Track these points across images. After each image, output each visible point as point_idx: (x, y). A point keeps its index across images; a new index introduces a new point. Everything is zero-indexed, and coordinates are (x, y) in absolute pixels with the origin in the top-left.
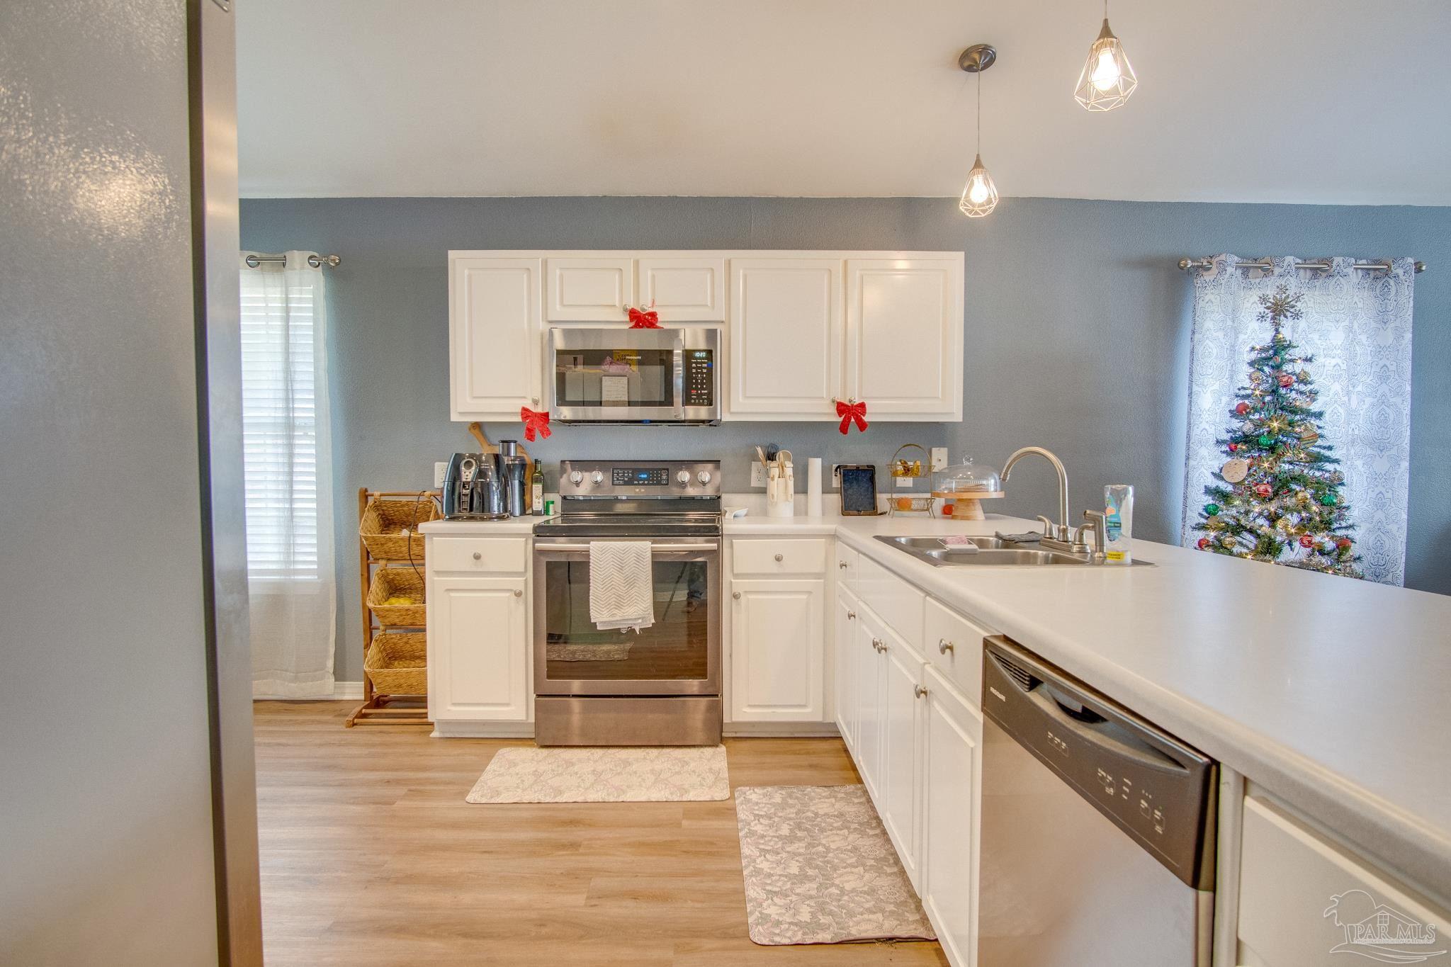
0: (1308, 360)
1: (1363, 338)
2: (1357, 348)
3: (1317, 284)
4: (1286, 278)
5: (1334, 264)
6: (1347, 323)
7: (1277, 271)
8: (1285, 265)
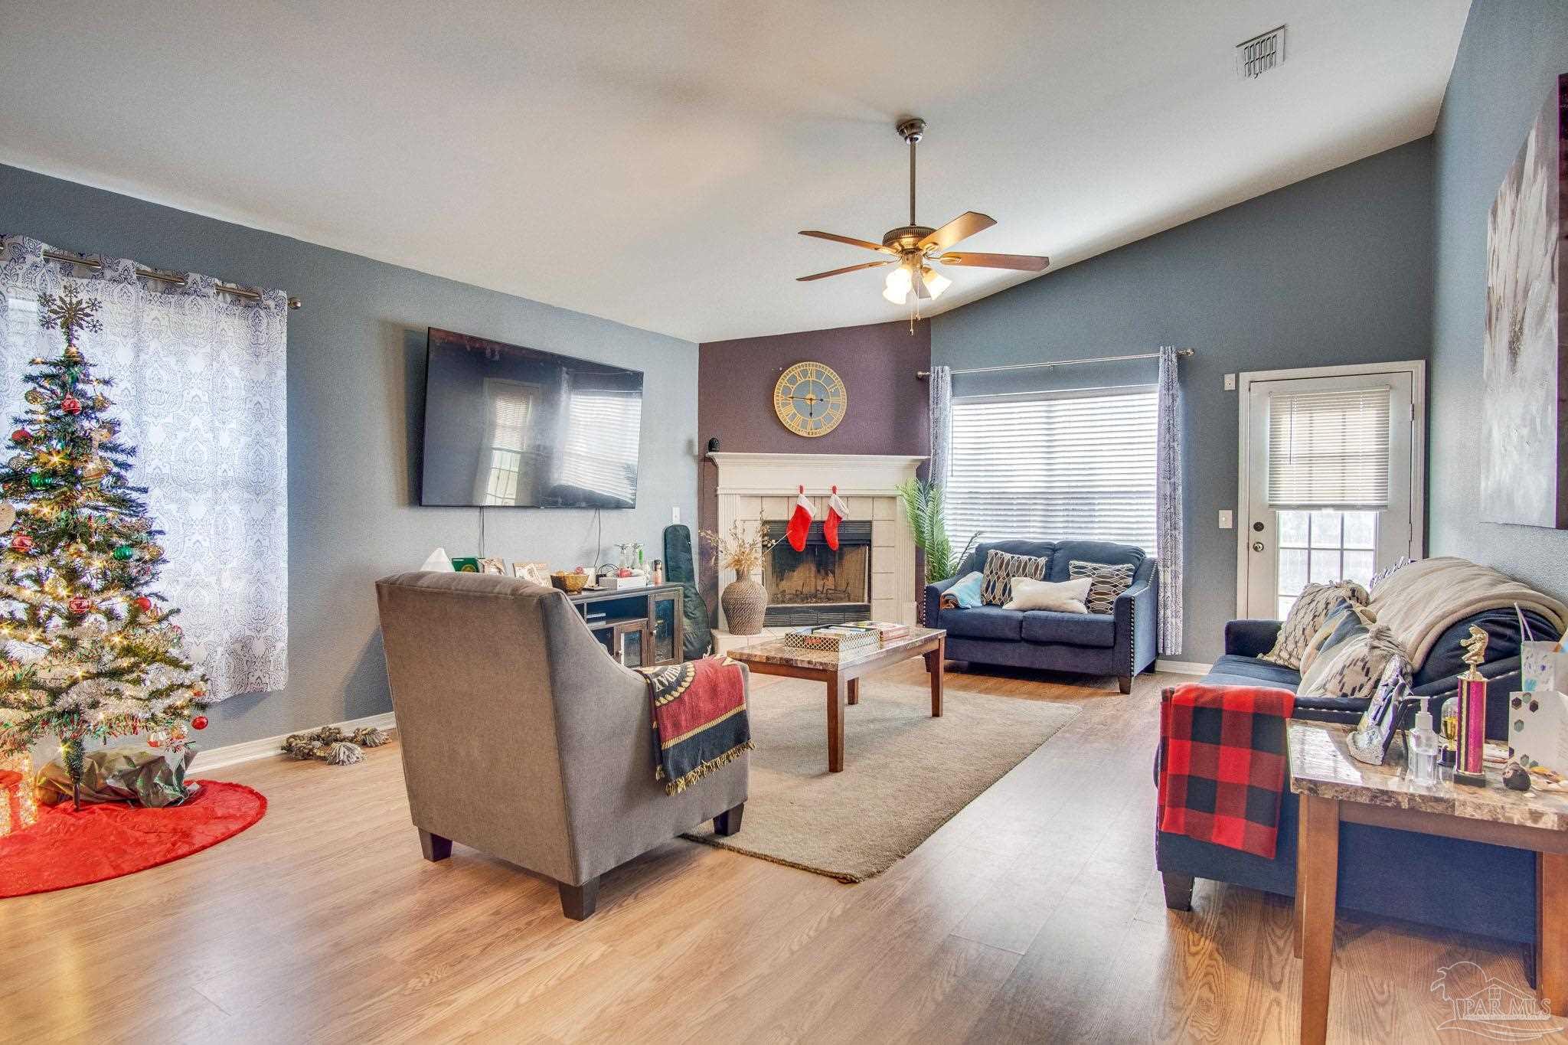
0: (106, 382)
1: (236, 370)
2: (228, 380)
3: (173, 300)
4: (122, 285)
5: (190, 281)
6: (208, 349)
7: (108, 273)
8: (120, 269)
